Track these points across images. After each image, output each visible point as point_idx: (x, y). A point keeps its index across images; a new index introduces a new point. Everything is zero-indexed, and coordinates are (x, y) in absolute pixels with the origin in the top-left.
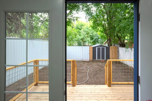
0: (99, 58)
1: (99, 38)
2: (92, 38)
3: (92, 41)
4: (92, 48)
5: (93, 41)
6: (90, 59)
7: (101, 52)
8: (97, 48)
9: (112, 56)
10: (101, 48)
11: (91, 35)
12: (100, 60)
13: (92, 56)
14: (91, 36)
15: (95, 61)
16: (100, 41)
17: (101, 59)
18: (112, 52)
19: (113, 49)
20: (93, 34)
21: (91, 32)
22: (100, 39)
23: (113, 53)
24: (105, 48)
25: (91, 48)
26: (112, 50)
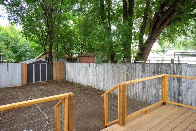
0: (37, 79)
1: (26, 51)
2: (15, 51)
3: (15, 55)
4: (26, 65)
5: (17, 55)
6: (23, 82)
7: (40, 71)
8: (34, 65)
9: (56, 75)
10: (40, 64)
11: (14, 45)
12: (40, 83)
13: (26, 77)
14: (13, 47)
15: (31, 84)
16: (28, 56)
17: (40, 81)
18: (56, 69)
19: (57, 65)
20: (16, 45)
21: (13, 42)
22: (28, 53)
23: (57, 71)
24: (46, 64)
25: (24, 66)
26: (56, 67)
